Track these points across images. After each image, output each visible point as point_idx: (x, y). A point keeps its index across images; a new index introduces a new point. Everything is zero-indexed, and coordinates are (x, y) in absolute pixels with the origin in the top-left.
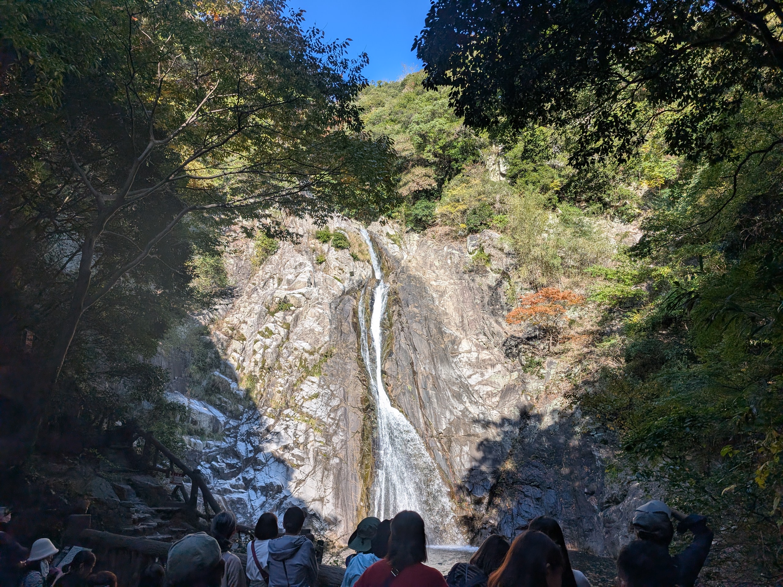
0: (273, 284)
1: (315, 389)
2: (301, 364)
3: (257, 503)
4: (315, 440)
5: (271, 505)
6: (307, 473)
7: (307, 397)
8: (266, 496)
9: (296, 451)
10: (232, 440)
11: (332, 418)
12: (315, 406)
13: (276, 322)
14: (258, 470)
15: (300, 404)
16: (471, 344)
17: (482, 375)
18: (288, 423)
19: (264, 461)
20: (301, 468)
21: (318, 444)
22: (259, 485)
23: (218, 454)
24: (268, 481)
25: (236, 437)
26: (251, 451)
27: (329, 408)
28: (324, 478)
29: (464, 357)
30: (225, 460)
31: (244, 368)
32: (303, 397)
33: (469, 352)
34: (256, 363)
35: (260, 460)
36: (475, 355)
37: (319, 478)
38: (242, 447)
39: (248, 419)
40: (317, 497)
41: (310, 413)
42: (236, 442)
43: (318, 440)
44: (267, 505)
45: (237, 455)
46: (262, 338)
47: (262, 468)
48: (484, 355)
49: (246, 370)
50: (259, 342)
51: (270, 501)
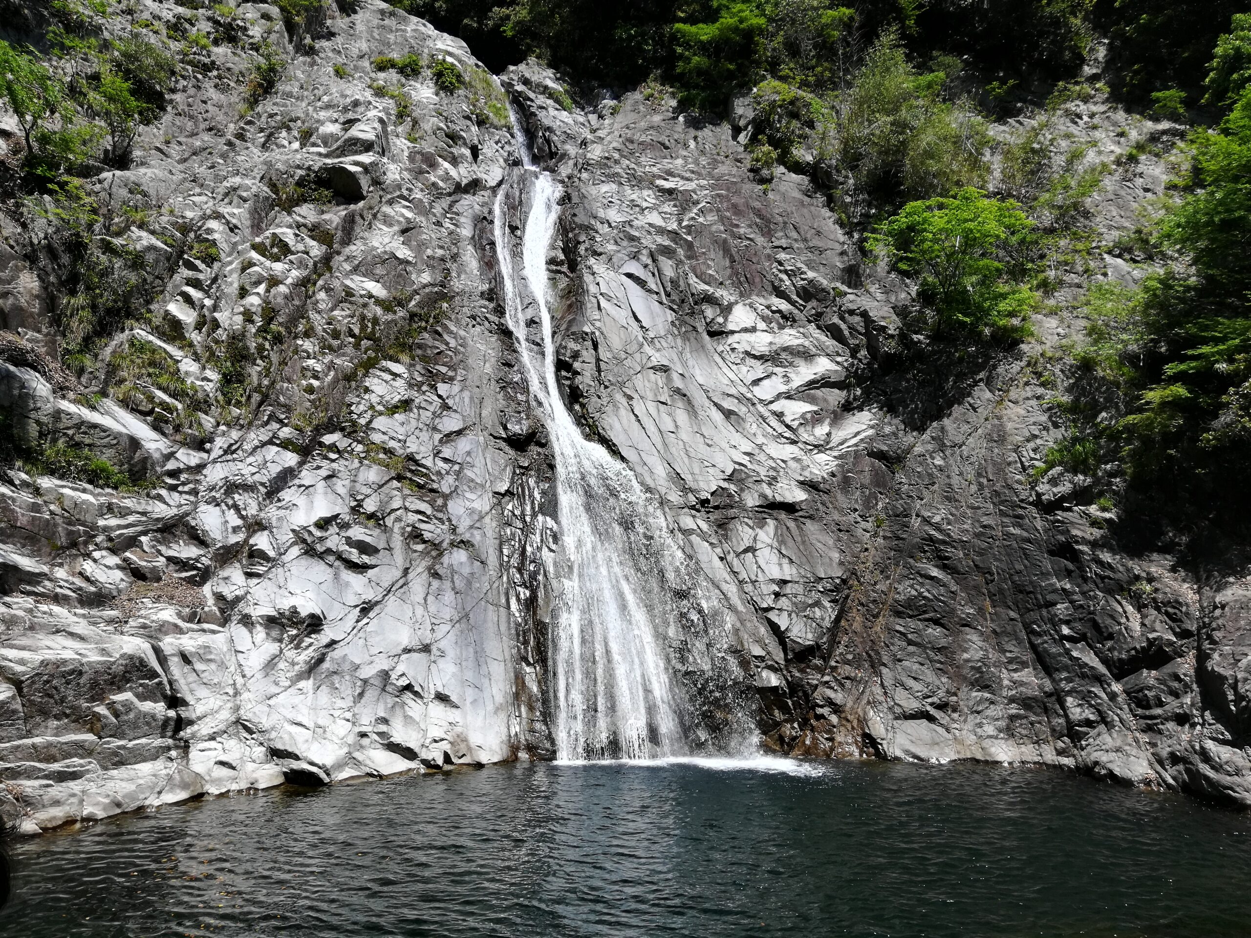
0: (289, 142)
1: (399, 391)
2: (363, 328)
3: (255, 660)
4: (406, 509)
5: (293, 664)
6: (386, 584)
7: (380, 408)
8: (280, 641)
9: (357, 533)
10: (183, 499)
11: (445, 460)
12: (401, 430)
13: (299, 227)
14: (258, 575)
15: (362, 421)
16: (753, 314)
17: (787, 378)
18: (334, 465)
19: (272, 554)
20: (371, 572)
21: (413, 518)
22: (257, 613)
23: (145, 533)
24: (285, 604)
25: (195, 492)
26: (235, 530)
27: (437, 437)
28: (430, 598)
29: (741, 342)
30: (163, 549)
31: (216, 325)
32: (372, 407)
33: (752, 330)
34: (248, 316)
35: (262, 551)
36: (765, 337)
37: (419, 598)
38: (211, 519)
39: (228, 451)
40: (415, 643)
41: (392, 444)
42: (195, 505)
43: (413, 507)
44: (282, 665)
45: (197, 538)
46: (263, 259)
47: (267, 571)
48: (787, 338)
49: (220, 331)
50: (256, 268)
51: (290, 654)
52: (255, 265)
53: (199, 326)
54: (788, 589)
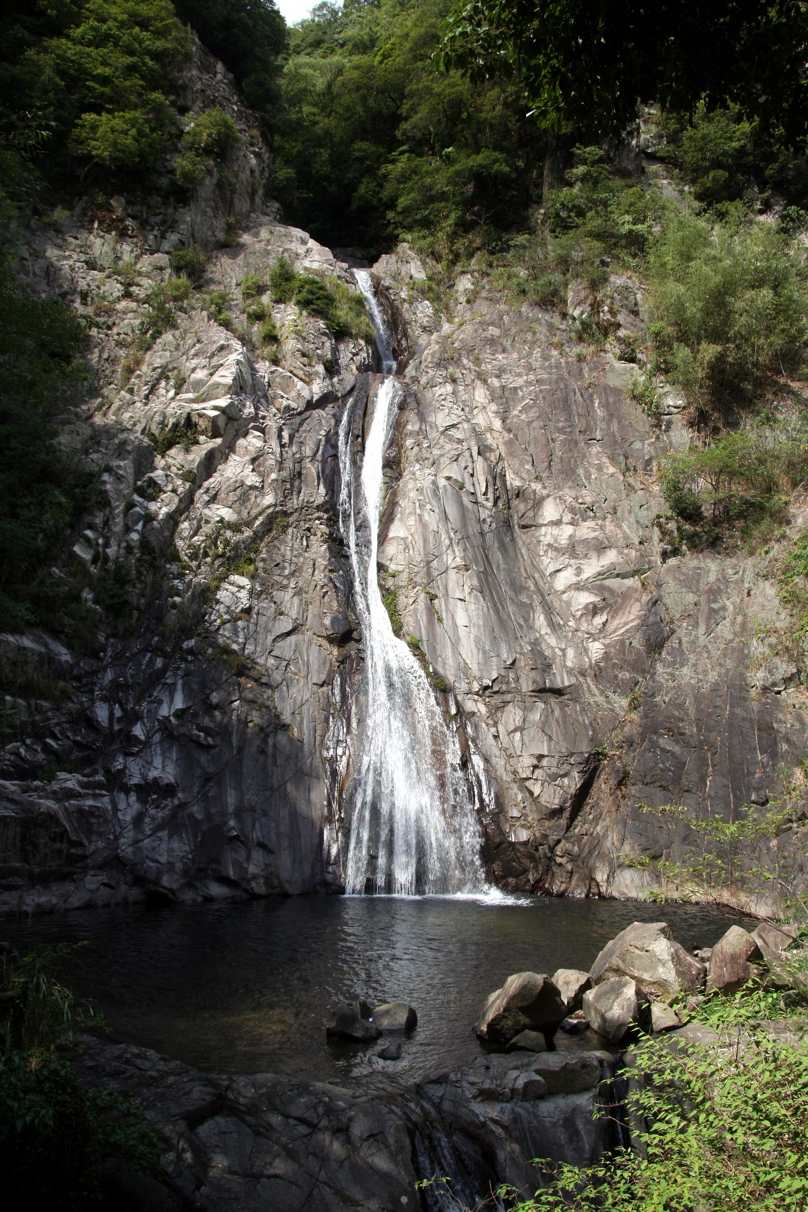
0: (166, 392)
1: (243, 600)
2: (216, 550)
3: (128, 816)
4: (243, 699)
5: (153, 819)
7: (228, 617)
8: (146, 802)
9: (205, 720)
10: (84, 698)
11: (276, 657)
12: (243, 634)
13: (169, 467)
14: (132, 754)
15: (213, 628)
16: (561, 508)
17: (579, 571)
18: (191, 666)
19: (143, 738)
20: (213, 752)
21: (248, 706)
22: (132, 781)
24: (150, 775)
25: (91, 692)
26: (119, 720)
27: (271, 637)
29: (546, 535)
30: (70, 735)
31: (106, 558)
32: (221, 616)
33: (558, 523)
34: (130, 550)
35: (136, 737)
36: (568, 530)
38: (102, 713)
40: (244, 805)
41: (234, 647)
42: (91, 701)
44: (146, 819)
45: (92, 724)
46: (141, 500)
47: (138, 752)
48: (585, 531)
49: (110, 564)
50: (138, 509)
51: (152, 811)
52: (136, 506)
53: (94, 561)
54: (545, 762)
